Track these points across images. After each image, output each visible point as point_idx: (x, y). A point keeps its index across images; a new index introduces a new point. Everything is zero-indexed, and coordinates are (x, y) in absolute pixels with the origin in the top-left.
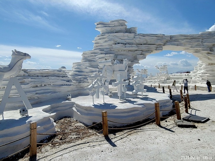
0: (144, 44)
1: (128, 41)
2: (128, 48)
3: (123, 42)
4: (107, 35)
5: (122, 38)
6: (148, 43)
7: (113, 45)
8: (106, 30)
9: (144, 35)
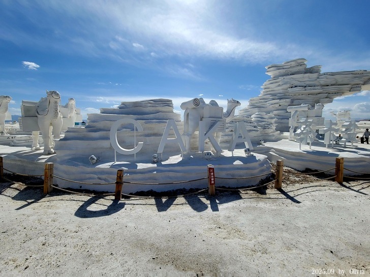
0: (332, 85)
1: (308, 83)
2: (309, 90)
3: (303, 84)
4: (281, 78)
5: (301, 80)
6: (338, 84)
7: (289, 89)
8: (279, 73)
9: (333, 74)
